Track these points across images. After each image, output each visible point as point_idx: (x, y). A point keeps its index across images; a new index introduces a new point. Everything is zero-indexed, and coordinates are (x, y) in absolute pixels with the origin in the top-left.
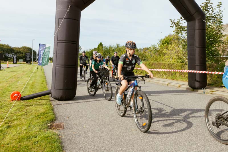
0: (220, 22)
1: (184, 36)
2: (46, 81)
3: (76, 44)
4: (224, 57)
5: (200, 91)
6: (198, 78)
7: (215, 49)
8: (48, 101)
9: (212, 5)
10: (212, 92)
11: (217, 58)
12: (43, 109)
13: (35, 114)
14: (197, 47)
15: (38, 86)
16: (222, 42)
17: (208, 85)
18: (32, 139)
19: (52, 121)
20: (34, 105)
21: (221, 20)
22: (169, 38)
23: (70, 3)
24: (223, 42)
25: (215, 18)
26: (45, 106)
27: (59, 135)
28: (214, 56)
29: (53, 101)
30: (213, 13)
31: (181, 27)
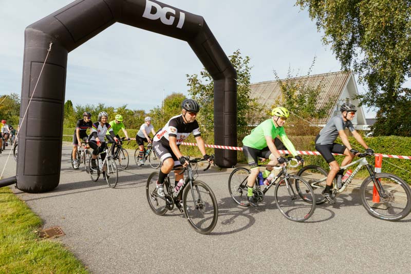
0: (247, 82)
5: (230, 170)
6: (227, 155)
8: (11, 194)
9: (240, 59)
12: (10, 208)
13: (2, 216)
14: (227, 114)
17: (239, 162)
19: (40, 224)
23: (51, 39)
27: (63, 246)
29: (21, 195)
30: (241, 70)
31: (201, 86)
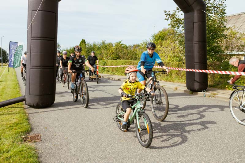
0: (223, 13)
1: (181, 30)
2: (19, 85)
3: (54, 41)
4: (228, 54)
5: (200, 94)
6: (197, 79)
7: (217, 44)
8: (22, 109)
10: (214, 94)
11: (220, 55)
12: (16, 118)
13: (7, 124)
14: (196, 43)
15: (9, 91)
16: (225, 37)
17: (209, 87)
18: (3, 154)
19: (27, 132)
20: (5, 114)
21: (224, 11)
22: (163, 32)
24: (227, 36)
25: (217, 8)
26: (19, 115)
27: (35, 149)
28: (217, 52)
29: (28, 109)
30: (215, 2)
31: (178, 19)
